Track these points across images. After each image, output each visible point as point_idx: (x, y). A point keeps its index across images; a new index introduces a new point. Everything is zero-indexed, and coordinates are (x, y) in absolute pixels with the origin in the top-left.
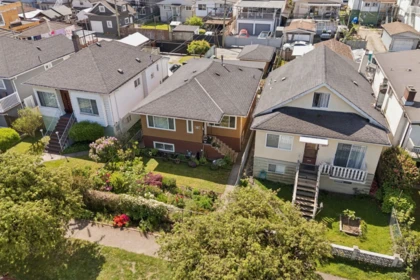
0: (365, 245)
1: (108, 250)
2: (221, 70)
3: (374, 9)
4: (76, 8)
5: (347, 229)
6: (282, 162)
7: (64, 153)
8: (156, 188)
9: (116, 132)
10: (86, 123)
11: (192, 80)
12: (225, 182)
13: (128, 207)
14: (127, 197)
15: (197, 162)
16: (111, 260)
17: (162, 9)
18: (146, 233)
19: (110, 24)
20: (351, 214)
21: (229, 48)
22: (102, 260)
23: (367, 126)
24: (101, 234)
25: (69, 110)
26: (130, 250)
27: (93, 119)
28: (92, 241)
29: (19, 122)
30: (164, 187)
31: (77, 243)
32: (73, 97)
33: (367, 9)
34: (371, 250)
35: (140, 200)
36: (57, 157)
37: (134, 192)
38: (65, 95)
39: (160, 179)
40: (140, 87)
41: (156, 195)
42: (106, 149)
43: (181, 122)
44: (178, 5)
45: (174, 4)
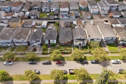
0: (86, 51)
3: (84, 7)
4: (23, 11)
6: (77, 45)
12: (71, 47)
16: (65, 58)
17: (42, 9)
19: (35, 17)
20: (85, 49)
23: (85, 40)
30: (66, 49)
33: (83, 7)
35: (65, 52)
44: (46, 9)
45: (45, 9)
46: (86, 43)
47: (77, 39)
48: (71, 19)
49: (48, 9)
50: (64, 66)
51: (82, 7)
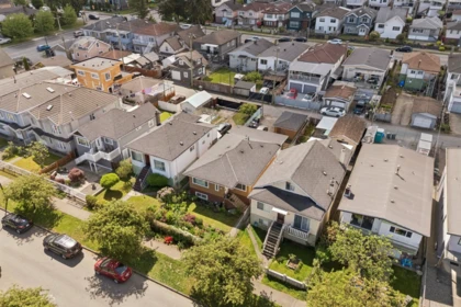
0: (297, 276)
1: (160, 255)
2: (246, 148)
3: (420, 77)
4: (162, 53)
5: (291, 265)
6: (266, 219)
7: (143, 192)
8: (190, 224)
9: (175, 182)
10: (158, 175)
11: (224, 155)
12: (232, 225)
13: (172, 233)
14: (173, 227)
15: (219, 209)
16: (161, 260)
17: (231, 58)
18: (180, 249)
19: (186, 75)
21: (277, 105)
22: (156, 259)
23: (313, 207)
24: (157, 246)
25: (148, 164)
26: (170, 256)
27: (161, 172)
28: (152, 248)
29: (120, 170)
30: (195, 224)
31: (145, 249)
32: (152, 159)
33: (413, 76)
34: (298, 279)
35: (179, 230)
36: (139, 194)
37: (178, 225)
38: (147, 157)
39: (193, 218)
40: (194, 151)
41: (189, 228)
42: (166, 196)
43: (212, 185)
44: (245, 57)
45: (241, 56)
46: (314, 227)
47: (270, 188)
48: (324, 110)
49: (250, 61)
50: (119, 299)
51: (410, 75)
